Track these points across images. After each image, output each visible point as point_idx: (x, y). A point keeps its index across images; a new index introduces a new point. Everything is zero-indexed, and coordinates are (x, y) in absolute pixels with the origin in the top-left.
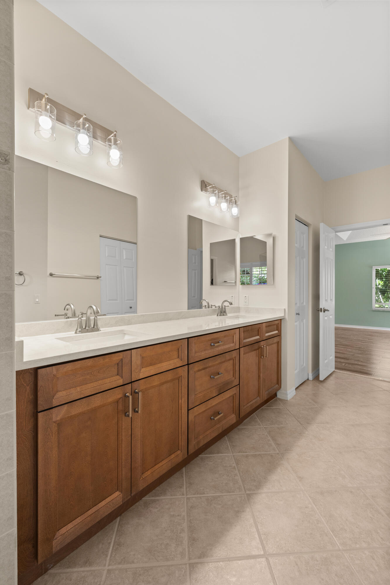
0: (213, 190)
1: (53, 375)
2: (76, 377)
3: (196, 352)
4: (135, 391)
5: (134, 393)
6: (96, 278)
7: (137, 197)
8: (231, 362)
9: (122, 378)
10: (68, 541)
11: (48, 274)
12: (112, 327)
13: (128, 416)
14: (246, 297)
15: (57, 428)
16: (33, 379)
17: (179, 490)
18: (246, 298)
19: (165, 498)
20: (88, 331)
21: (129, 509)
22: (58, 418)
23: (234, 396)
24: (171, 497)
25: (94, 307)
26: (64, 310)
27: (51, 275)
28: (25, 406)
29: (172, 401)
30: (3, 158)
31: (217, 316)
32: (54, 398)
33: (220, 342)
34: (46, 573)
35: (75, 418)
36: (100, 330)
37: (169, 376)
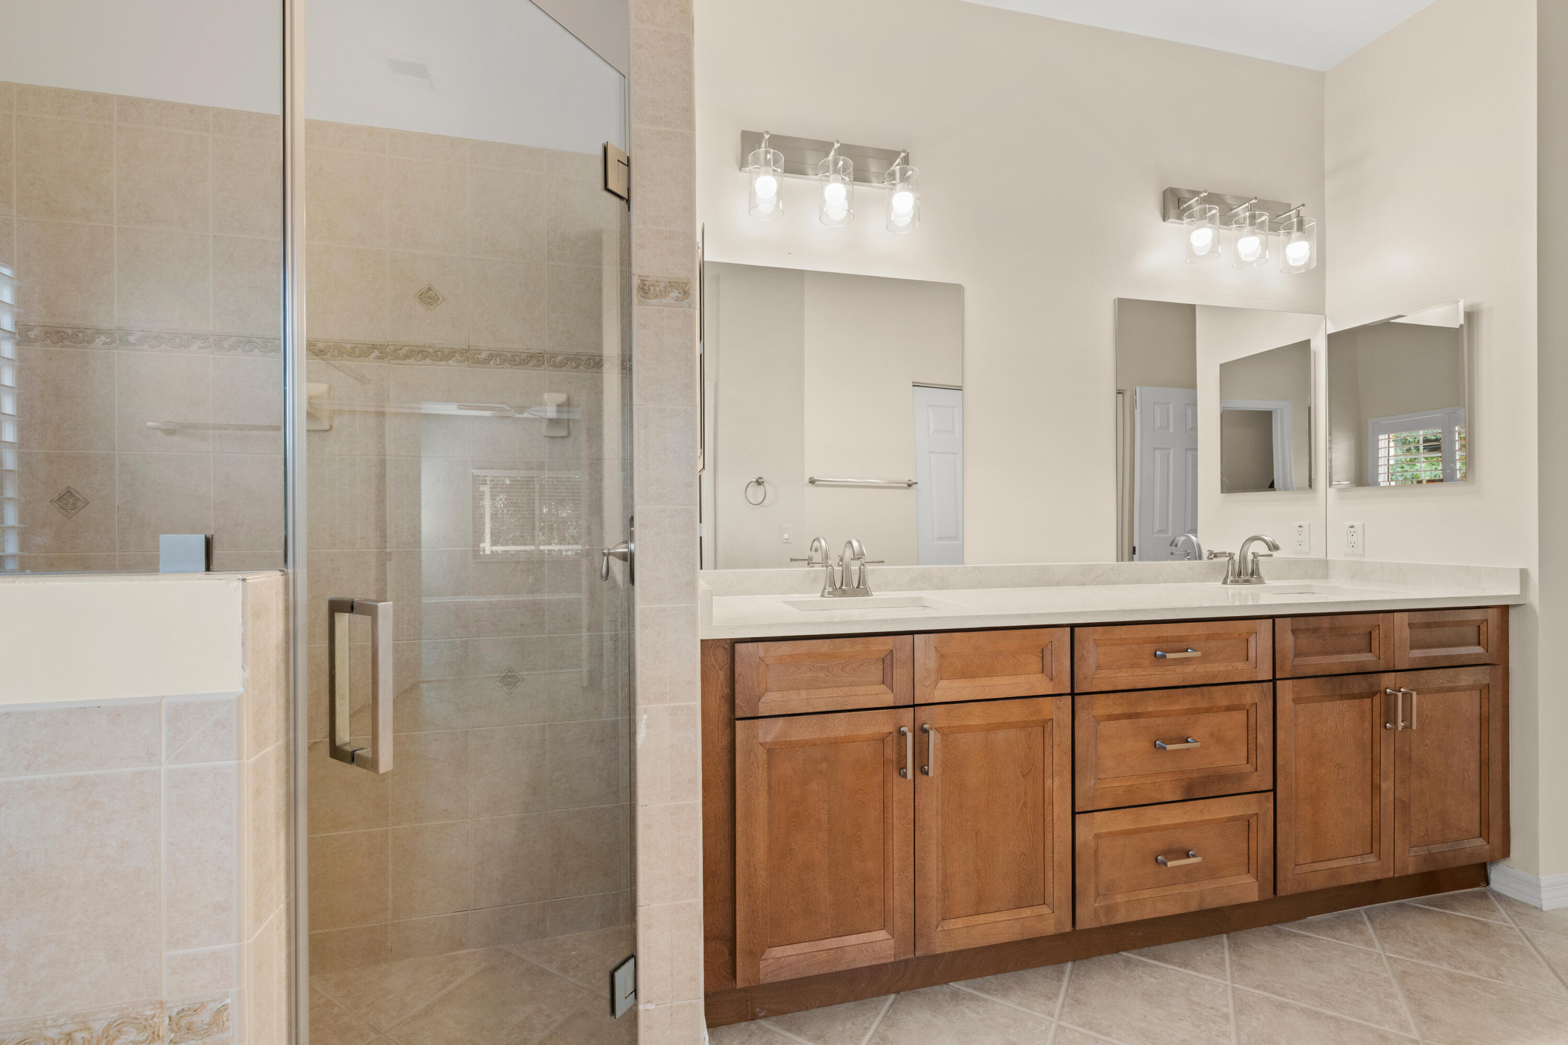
0: (1200, 210)
1: (759, 657)
2: (799, 671)
3: (1099, 667)
4: (922, 726)
5: (921, 732)
6: (906, 485)
7: (963, 284)
8: (1240, 716)
9: (893, 692)
10: (785, 976)
11: (807, 480)
12: (902, 590)
13: (905, 776)
14: (1352, 527)
15: (766, 757)
16: (729, 659)
17: (1043, 1001)
18: (1352, 529)
19: (1002, 1002)
20: (844, 594)
21: (918, 990)
22: (769, 739)
23: (1253, 821)
24: (1019, 1008)
25: (855, 544)
26: (811, 550)
27: (812, 482)
28: (717, 704)
29: (1024, 776)
30: (681, 291)
31: (1225, 582)
32: (761, 700)
33: (1189, 650)
34: (755, 1022)
35: (797, 749)
36: (872, 595)
37: (1016, 712)
